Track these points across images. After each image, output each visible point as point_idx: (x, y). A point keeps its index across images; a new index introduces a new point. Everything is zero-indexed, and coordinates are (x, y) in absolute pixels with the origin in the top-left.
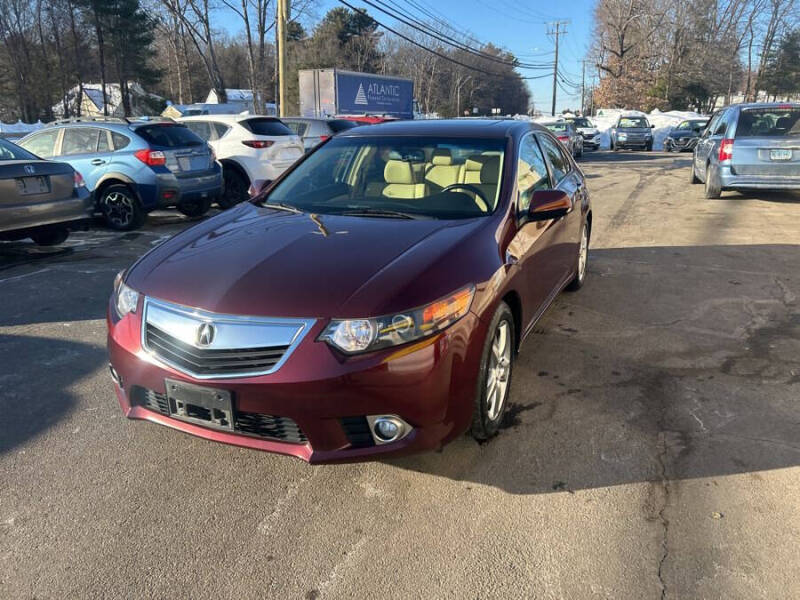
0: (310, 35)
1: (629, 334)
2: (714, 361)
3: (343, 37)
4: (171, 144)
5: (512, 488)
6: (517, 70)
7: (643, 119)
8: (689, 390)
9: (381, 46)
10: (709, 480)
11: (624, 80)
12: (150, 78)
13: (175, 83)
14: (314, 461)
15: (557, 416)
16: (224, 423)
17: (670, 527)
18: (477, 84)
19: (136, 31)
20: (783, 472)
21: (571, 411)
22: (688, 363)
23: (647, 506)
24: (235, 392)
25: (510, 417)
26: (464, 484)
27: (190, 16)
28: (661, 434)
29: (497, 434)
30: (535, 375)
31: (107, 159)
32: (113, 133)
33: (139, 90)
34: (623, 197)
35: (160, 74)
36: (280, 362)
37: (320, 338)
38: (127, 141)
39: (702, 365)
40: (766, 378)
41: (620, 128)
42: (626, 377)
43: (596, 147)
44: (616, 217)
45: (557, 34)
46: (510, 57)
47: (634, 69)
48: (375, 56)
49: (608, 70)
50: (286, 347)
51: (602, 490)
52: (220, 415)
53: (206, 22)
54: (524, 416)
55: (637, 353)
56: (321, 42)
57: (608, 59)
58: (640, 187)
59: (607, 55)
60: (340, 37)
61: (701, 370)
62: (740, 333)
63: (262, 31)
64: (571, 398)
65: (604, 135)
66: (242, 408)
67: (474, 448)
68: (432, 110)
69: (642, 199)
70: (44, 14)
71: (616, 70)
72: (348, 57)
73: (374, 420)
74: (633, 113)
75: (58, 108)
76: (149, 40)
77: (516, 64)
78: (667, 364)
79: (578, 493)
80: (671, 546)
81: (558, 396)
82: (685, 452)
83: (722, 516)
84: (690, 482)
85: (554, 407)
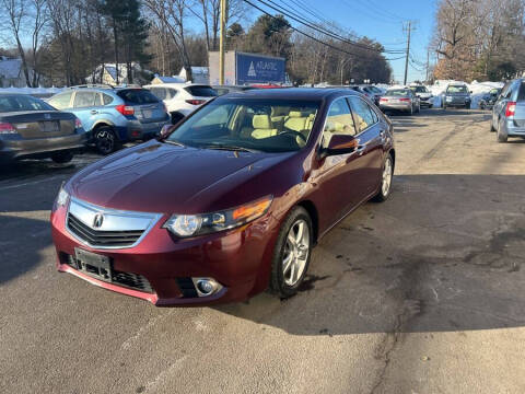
0: (246, 32)
1: (408, 232)
2: (460, 254)
3: (267, 33)
4: (140, 101)
5: (292, 330)
6: (383, 54)
7: (464, 87)
8: (436, 273)
9: (292, 40)
10: (428, 334)
11: (455, 60)
12: (145, 60)
13: (160, 63)
14: (158, 305)
15: (338, 286)
16: (107, 277)
17: (390, 364)
18: (354, 63)
19: (138, 31)
20: (483, 331)
21: (351, 282)
22: (442, 254)
23: (379, 348)
24: (112, 258)
25: (306, 284)
26: (262, 326)
27: (171, 21)
28: (406, 301)
29: (295, 294)
30: (333, 257)
31: (99, 111)
32: (104, 95)
33: (138, 68)
34: (438, 140)
35: (151, 57)
36: (139, 240)
37: (165, 226)
38: (112, 99)
39: (452, 256)
40: (495, 267)
41: (448, 93)
42: (396, 261)
43: (430, 106)
44: (429, 153)
45: (409, 30)
46: (379, 46)
47: (462, 53)
48: (288, 45)
49: (444, 53)
50: (142, 231)
51: (352, 336)
52: (104, 272)
53: (181, 25)
54: (317, 284)
55: (408, 246)
56: (253, 37)
57: (444, 46)
58: (453, 133)
59: (444, 44)
60: (265, 33)
61: (450, 259)
62: (487, 236)
63: (216, 30)
64: (352, 273)
65: (437, 98)
66: (117, 268)
67: (276, 302)
68: (324, 80)
69: (451, 142)
70: (83, 20)
71: (450, 53)
72: (270, 47)
73: (197, 281)
74: (458, 83)
75: (89, 78)
76: (145, 36)
77: (383, 50)
78: (427, 254)
79: (335, 336)
80: (386, 376)
81: (345, 272)
82: (418, 315)
83: (429, 359)
84: (415, 335)
85: (339, 279)
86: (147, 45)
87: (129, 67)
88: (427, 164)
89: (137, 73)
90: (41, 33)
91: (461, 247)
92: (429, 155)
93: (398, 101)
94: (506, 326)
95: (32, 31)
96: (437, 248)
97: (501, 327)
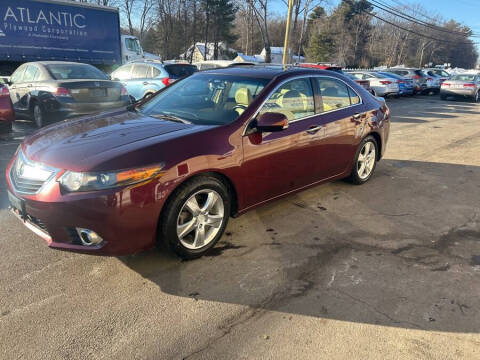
0: (329, 14)
3: (348, 16)
9: (374, 22)
12: (231, 40)
13: (244, 42)
17: (227, 336)
18: (437, 46)
19: (227, 14)
23: (230, 319)
25: (212, 251)
27: (257, 5)
28: (296, 281)
30: (264, 230)
31: (150, 82)
32: (154, 69)
33: (224, 48)
35: (236, 38)
38: (159, 72)
39: (385, 245)
40: (421, 263)
42: (321, 242)
46: (466, 29)
48: (368, 28)
50: (43, 182)
53: (265, 8)
54: (227, 252)
56: (333, 19)
60: (347, 16)
61: (379, 249)
63: (297, 13)
64: (268, 247)
68: (401, 63)
70: (182, 5)
72: (350, 29)
73: (81, 231)
75: (182, 55)
76: (232, 19)
77: (470, 34)
78: (359, 240)
79: (200, 301)
80: (213, 345)
81: (262, 245)
82: (297, 295)
83: (268, 338)
84: (275, 313)
85: (251, 250)
86: (234, 27)
87: (216, 46)
88: (445, 153)
89: (223, 52)
90: (148, 15)
91: (403, 237)
92: (457, 143)
93: (461, 86)
94: (377, 322)
95: (141, 13)
96: (377, 237)
97: (371, 323)
